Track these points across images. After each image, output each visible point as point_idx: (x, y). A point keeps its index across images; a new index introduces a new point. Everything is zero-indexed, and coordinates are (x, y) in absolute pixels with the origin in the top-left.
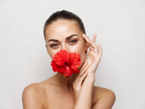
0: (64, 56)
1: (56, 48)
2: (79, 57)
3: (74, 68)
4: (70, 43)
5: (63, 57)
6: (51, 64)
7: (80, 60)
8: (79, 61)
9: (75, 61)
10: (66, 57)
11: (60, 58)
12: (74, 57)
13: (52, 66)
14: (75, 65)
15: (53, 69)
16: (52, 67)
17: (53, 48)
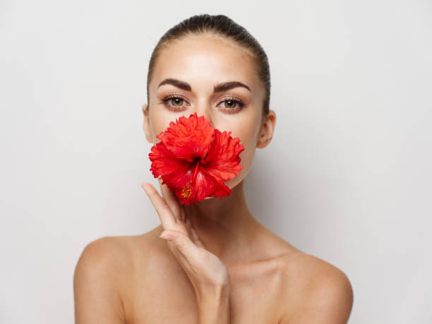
0: (198, 133)
1: (176, 110)
2: (238, 150)
3: (218, 179)
4: (223, 105)
5: (193, 137)
6: (150, 155)
7: (240, 160)
8: (235, 163)
9: (224, 157)
10: (202, 138)
11: (183, 137)
12: (225, 145)
13: (152, 160)
14: (224, 170)
15: (151, 170)
16: (151, 163)
17: (169, 108)
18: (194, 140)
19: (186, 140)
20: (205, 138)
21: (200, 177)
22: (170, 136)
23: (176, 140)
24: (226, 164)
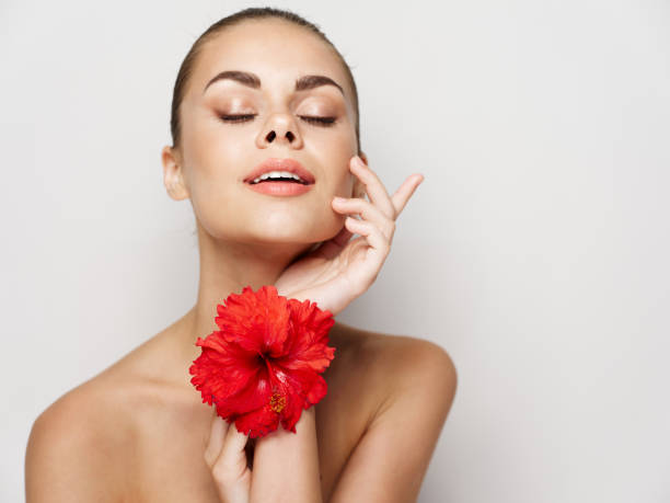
5: (257, 317)
9: (306, 338)
12: (305, 321)
14: (313, 358)
18: (260, 321)
19: (248, 325)
20: (276, 316)
21: (281, 375)
22: (224, 322)
23: (236, 328)
24: (312, 349)
